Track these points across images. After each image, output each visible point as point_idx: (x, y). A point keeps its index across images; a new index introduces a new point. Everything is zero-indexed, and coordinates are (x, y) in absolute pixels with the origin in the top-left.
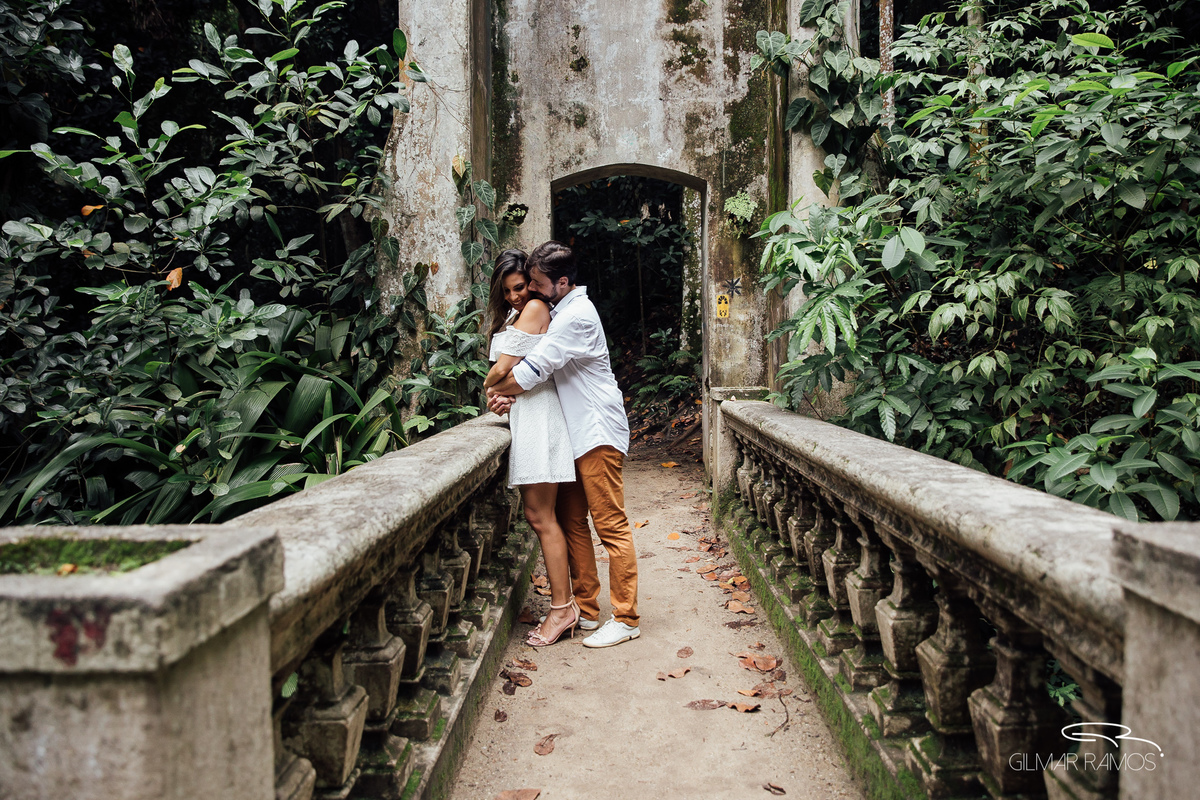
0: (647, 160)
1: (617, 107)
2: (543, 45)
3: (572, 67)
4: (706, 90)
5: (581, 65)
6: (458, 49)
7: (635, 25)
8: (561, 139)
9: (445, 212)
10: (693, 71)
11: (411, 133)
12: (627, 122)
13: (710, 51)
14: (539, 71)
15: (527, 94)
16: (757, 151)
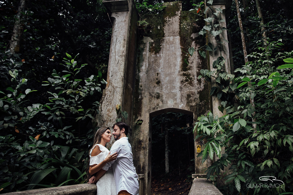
0: (176, 107)
1: (168, 93)
2: (149, 78)
3: (156, 83)
4: (192, 88)
5: (158, 83)
6: (121, 77)
7: (173, 72)
8: (152, 102)
9: (114, 120)
10: (188, 83)
11: (107, 99)
12: (171, 97)
13: (193, 78)
14: (147, 84)
15: (144, 90)
16: (207, 104)
